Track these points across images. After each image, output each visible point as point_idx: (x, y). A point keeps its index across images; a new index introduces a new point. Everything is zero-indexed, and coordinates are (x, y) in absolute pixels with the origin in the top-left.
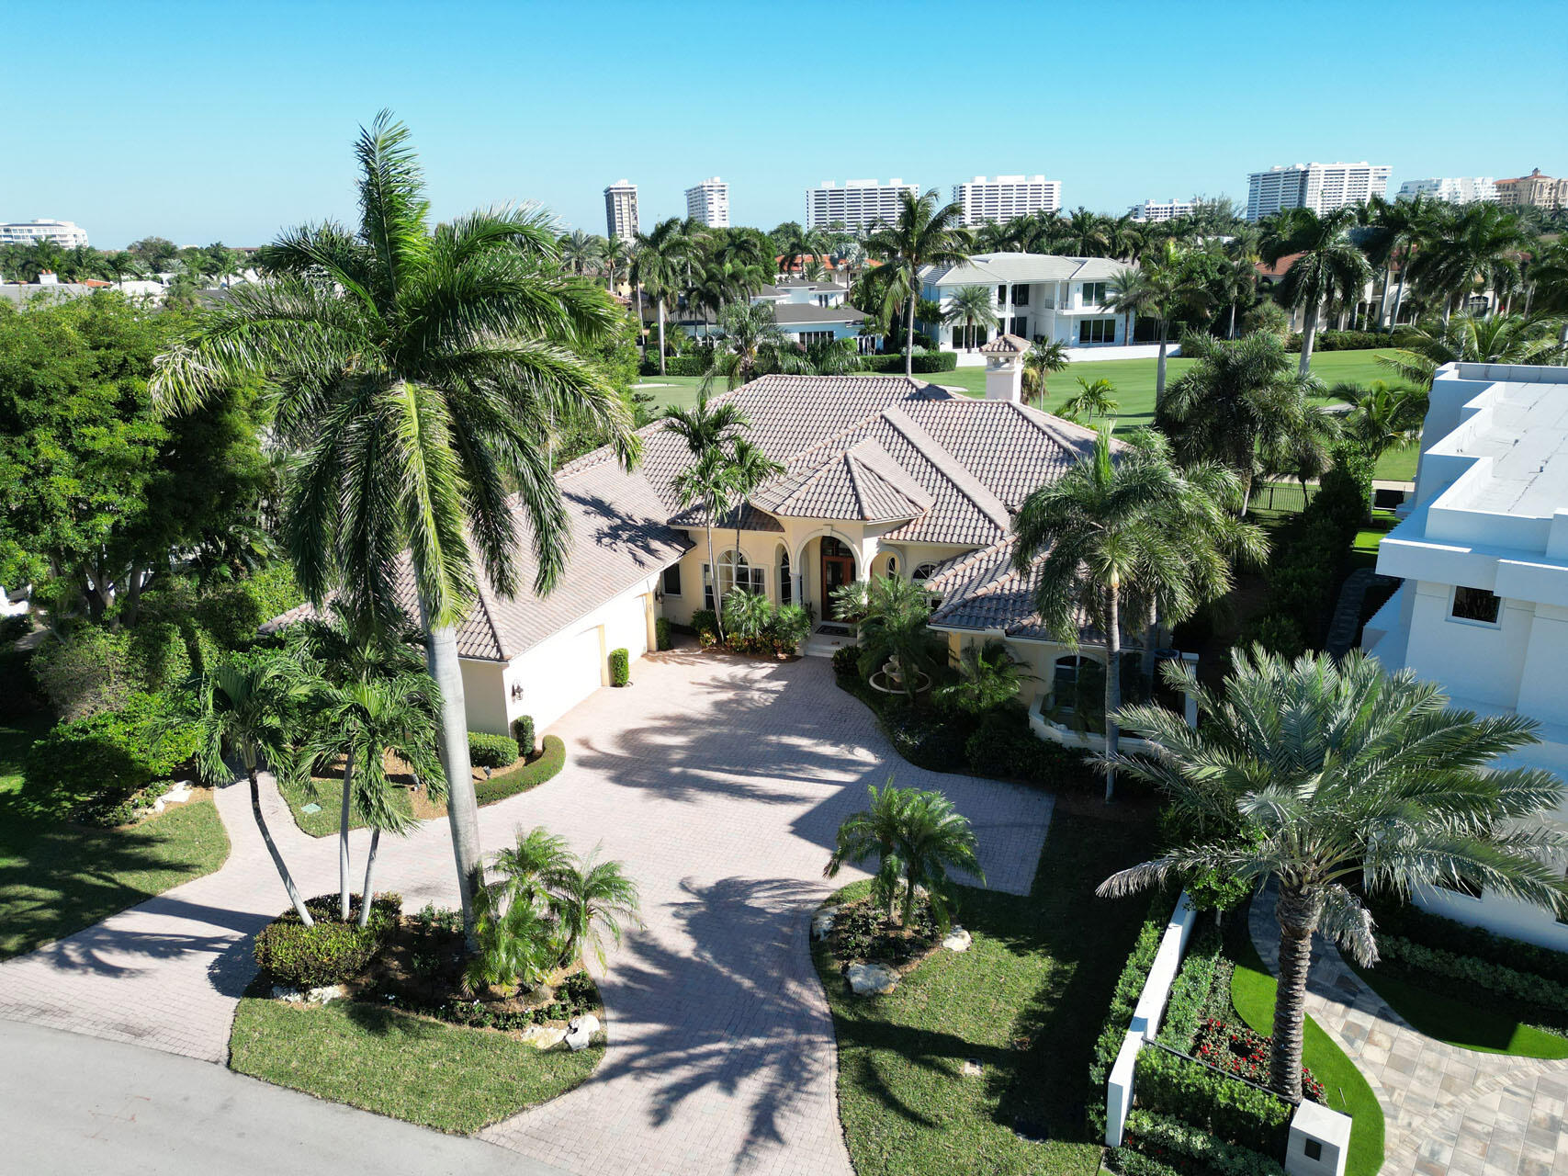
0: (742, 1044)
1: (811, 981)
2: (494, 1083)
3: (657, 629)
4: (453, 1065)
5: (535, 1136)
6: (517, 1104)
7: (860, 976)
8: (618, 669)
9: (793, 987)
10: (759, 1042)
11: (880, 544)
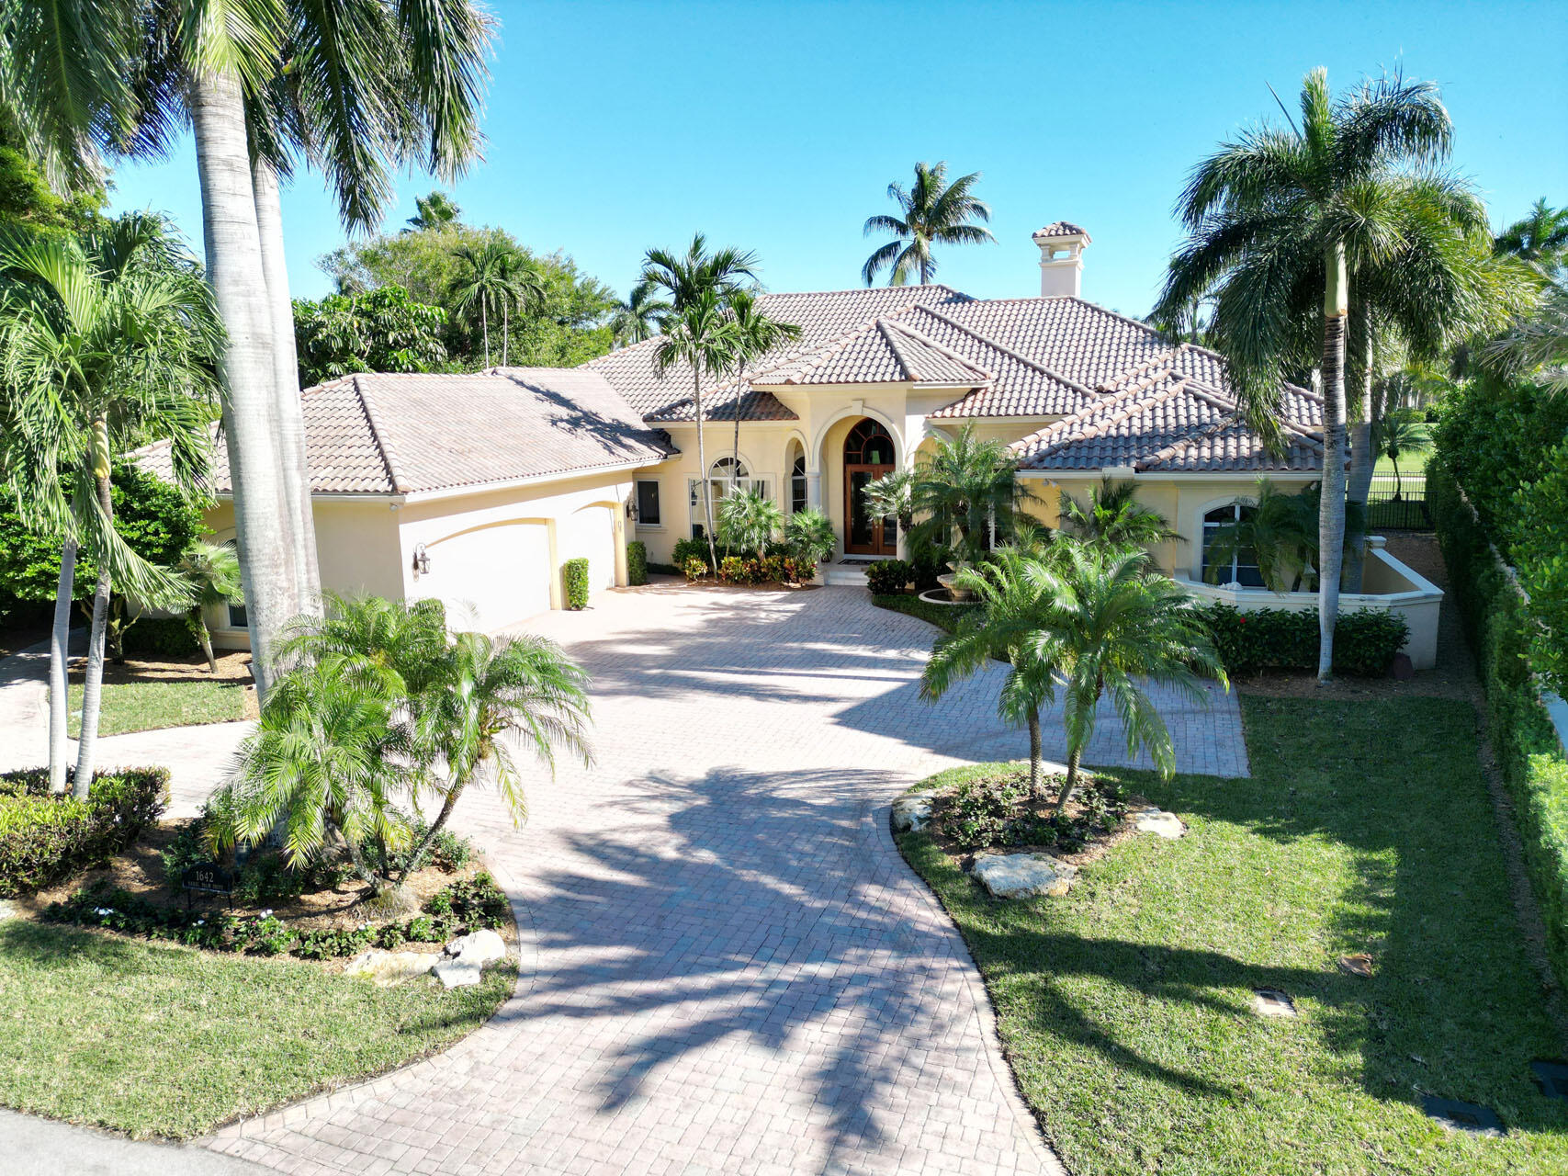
0: (790, 973)
1: (906, 884)
2: (269, 1041)
3: (628, 560)
4: (189, 1016)
5: (333, 1142)
6: (308, 1078)
7: (998, 870)
8: (573, 582)
9: (872, 892)
10: (824, 970)
11: (927, 424)
